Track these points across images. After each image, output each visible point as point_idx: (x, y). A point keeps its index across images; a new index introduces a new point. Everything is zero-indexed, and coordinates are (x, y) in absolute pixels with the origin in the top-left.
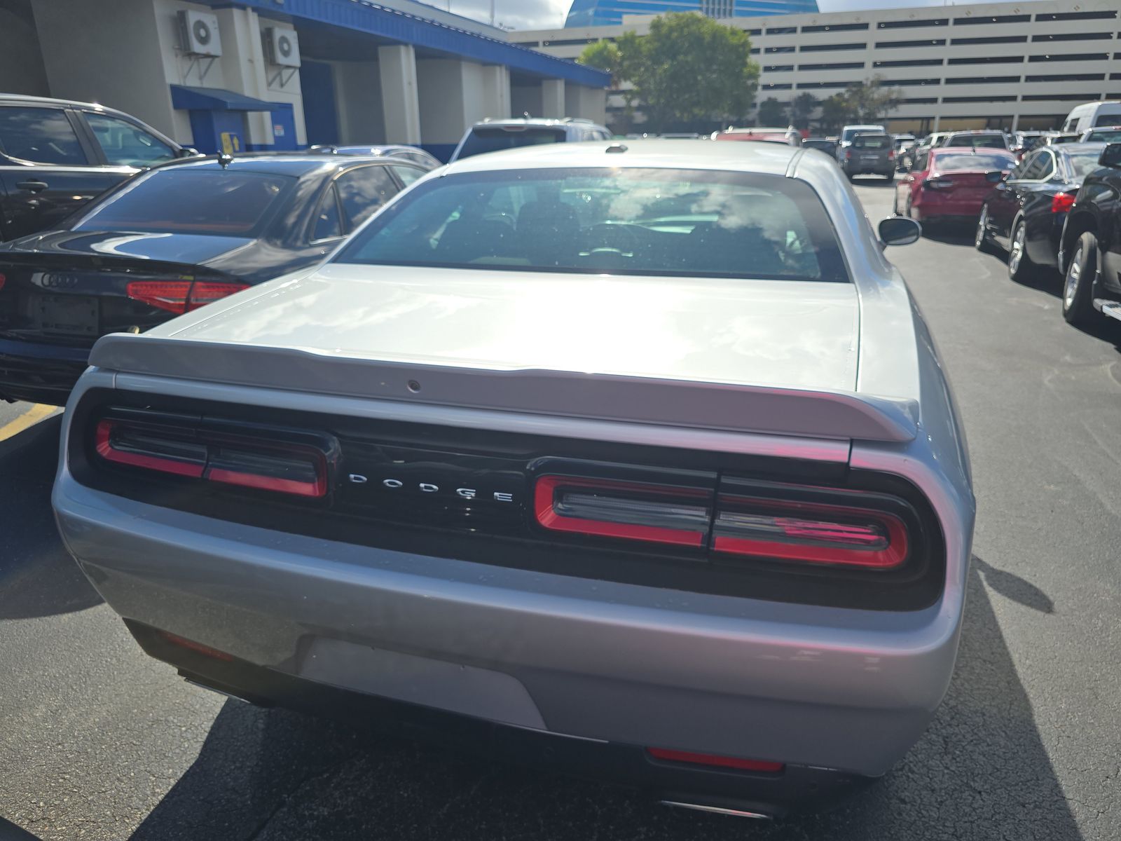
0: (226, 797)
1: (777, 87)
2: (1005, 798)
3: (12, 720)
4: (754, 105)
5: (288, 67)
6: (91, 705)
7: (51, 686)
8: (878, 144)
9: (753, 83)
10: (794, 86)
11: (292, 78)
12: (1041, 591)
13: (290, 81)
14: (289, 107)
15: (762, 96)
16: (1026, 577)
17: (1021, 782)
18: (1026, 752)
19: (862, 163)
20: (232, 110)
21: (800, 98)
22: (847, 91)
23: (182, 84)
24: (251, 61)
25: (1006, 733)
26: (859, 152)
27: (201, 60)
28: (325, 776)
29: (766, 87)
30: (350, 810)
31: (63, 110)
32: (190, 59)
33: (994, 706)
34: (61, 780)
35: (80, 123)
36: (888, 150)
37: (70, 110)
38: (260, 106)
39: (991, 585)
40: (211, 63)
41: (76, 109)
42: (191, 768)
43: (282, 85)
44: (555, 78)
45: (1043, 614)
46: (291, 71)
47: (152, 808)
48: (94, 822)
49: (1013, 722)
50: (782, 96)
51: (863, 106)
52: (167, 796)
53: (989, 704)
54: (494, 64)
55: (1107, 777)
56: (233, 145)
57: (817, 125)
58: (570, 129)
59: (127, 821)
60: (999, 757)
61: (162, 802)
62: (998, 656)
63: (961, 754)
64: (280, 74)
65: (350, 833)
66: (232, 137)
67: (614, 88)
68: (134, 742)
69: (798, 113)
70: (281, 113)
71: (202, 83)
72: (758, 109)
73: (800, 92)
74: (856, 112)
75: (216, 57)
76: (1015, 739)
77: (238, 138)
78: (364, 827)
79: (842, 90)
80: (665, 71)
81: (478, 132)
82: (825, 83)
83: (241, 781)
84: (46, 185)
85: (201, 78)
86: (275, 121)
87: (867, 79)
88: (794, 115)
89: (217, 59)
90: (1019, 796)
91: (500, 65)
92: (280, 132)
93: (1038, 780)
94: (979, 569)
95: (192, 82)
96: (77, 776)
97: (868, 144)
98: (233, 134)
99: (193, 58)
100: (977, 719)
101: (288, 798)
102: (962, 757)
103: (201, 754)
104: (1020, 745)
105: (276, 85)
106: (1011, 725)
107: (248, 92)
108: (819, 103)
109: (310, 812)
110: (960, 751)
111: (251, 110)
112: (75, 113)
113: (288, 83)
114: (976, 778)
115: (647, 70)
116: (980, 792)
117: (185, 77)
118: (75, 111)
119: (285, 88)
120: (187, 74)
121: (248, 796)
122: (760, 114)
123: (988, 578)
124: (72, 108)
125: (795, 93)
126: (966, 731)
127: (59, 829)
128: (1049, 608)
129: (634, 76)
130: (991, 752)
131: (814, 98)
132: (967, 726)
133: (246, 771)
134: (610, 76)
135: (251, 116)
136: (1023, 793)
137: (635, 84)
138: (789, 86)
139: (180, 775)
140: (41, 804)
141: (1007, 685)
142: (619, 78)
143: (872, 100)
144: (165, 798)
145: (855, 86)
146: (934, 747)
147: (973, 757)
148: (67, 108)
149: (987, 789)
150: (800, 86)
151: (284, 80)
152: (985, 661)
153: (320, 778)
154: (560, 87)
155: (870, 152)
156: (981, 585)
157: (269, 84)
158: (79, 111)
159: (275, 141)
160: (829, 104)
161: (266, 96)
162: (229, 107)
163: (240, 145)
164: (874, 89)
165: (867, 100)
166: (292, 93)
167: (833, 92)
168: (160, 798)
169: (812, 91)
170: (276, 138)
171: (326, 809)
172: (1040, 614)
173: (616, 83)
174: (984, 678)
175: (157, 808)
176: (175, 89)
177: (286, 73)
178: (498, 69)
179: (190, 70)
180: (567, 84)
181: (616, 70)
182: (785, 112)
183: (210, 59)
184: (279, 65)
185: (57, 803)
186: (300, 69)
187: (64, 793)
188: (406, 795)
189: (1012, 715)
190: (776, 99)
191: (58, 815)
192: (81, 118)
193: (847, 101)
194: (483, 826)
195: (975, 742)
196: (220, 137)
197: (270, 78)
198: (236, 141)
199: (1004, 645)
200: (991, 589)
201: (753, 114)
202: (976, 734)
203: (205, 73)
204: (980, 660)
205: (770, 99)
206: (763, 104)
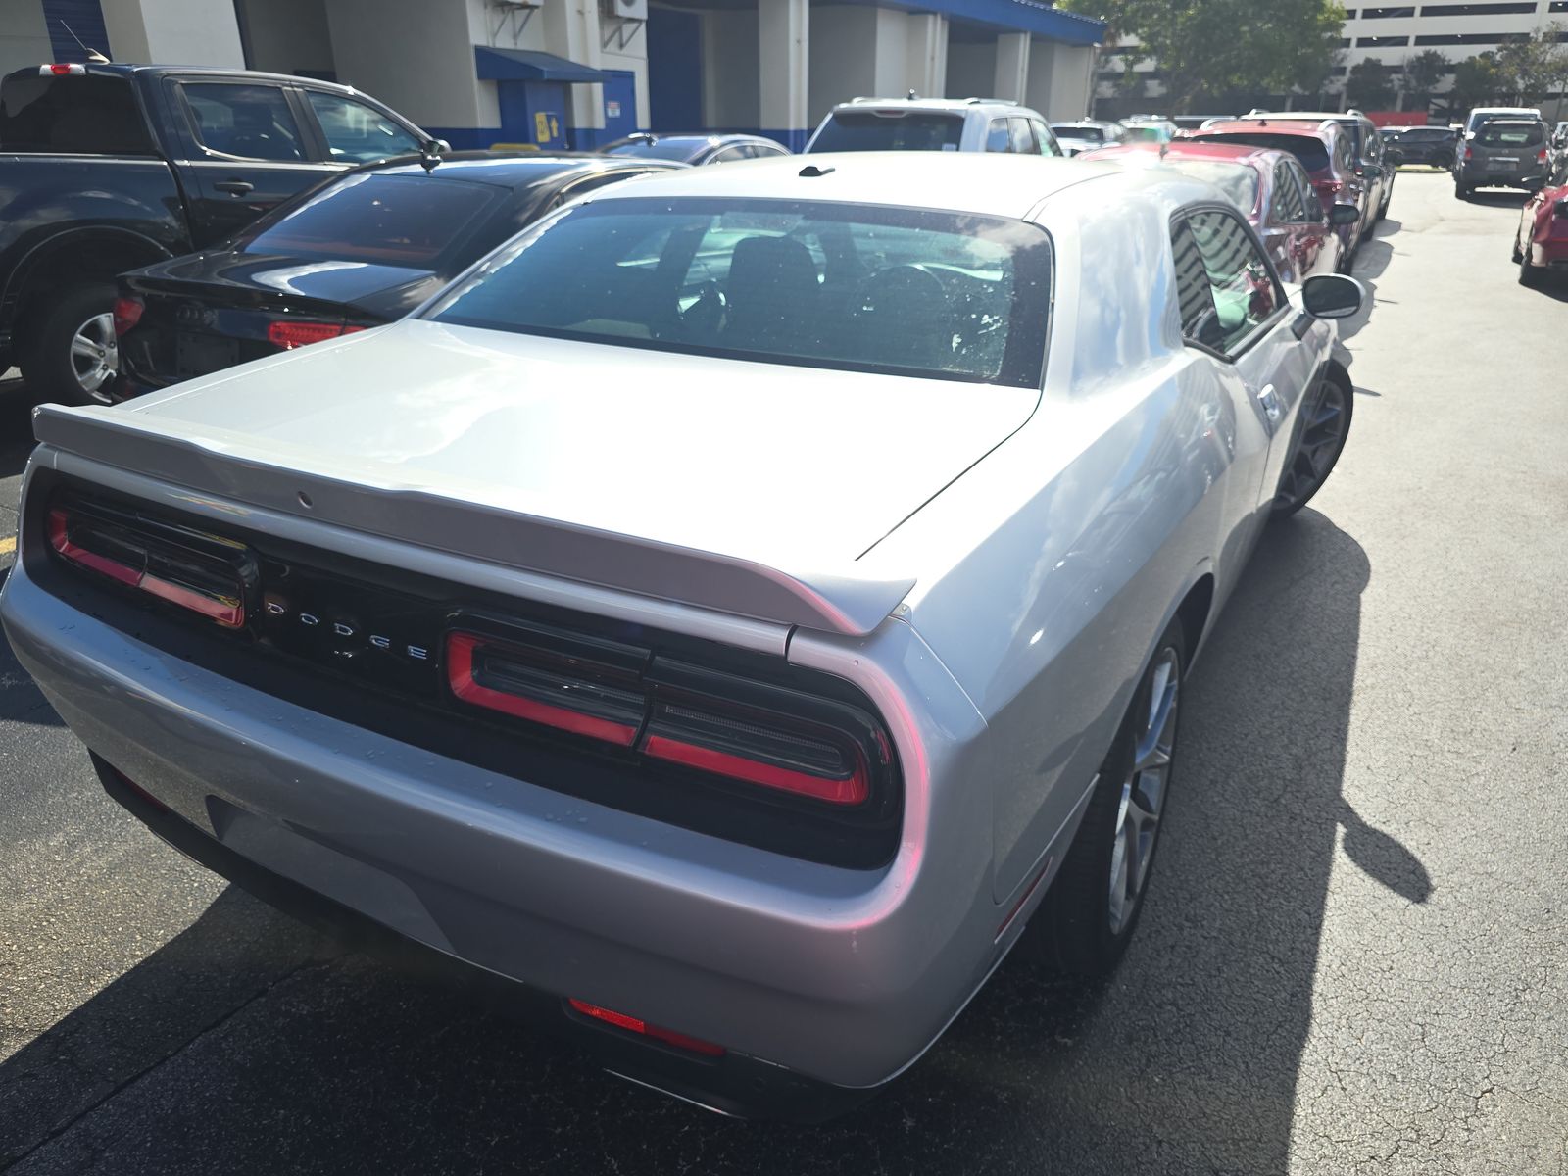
0: (206, 974)
1: (1383, 42)
2: (1194, 1156)
3: (25, 846)
4: (1342, 71)
5: (631, 20)
6: (111, 840)
7: (79, 812)
8: (1522, 138)
9: (1331, 37)
10: (1412, 41)
11: (636, 34)
12: (1423, 869)
13: (632, 40)
14: (629, 76)
15: (1356, 56)
16: (1410, 846)
17: (1233, 1139)
18: (1263, 1098)
19: (1490, 167)
20: (549, 82)
21: (1419, 59)
22: (1500, 50)
23: (491, 45)
24: (581, 12)
25: (1247, 1066)
26: (1488, 150)
27: (517, 12)
28: (324, 968)
29: (1364, 42)
30: (333, 1014)
31: (279, 88)
32: (503, 12)
33: (1251, 1025)
34: (45, 924)
35: (300, 103)
36: (1538, 147)
37: (290, 89)
38: (588, 75)
39: (1346, 849)
40: (528, 16)
41: (297, 87)
42: (185, 932)
43: (622, 46)
44: (1018, 31)
45: (1407, 902)
46: (635, 25)
47: (124, 971)
48: (58, 977)
49: (1268, 1053)
50: (1389, 56)
51: (1525, 74)
52: (145, 961)
53: (1244, 1020)
54: (927, 12)
55: (1373, 1158)
56: (550, 129)
57: (1443, 103)
58: (973, 115)
59: (92, 982)
60: (1218, 1098)
61: (137, 968)
62: (1298, 953)
63: (1162, 1083)
64: (620, 29)
65: (320, 1042)
66: (549, 118)
67: (1109, 44)
68: (138, 892)
69: (1414, 83)
70: (618, 84)
71: (516, 44)
72: (1345, 79)
73: (1420, 50)
74: (1512, 83)
75: (536, 7)
76: (1258, 1076)
77: (558, 121)
78: (339, 1036)
79: (1493, 48)
80: (1190, 18)
81: (842, 118)
82: (1463, 36)
83: (230, 957)
84: (250, 186)
85: (515, 37)
86: (608, 97)
87: (1537, 31)
88: (1406, 85)
89: (536, 10)
90: (1217, 1158)
91: (934, 13)
92: (615, 111)
93: (1260, 1141)
94: (1342, 822)
95: (504, 42)
96: (64, 921)
97: (1505, 137)
98: (550, 113)
99: (506, 8)
100: (1214, 1039)
101: (272, 986)
102: (1161, 1088)
103: (201, 918)
104: (1260, 1087)
105: (613, 46)
106: (1262, 1056)
107: (574, 57)
108: (1451, 69)
109: (288, 1008)
110: (1163, 1079)
111: (577, 82)
112: (295, 92)
113: (630, 43)
114: (1166, 1122)
115: (1163, 17)
116: (1160, 1142)
117: (495, 35)
118: (296, 89)
119: (625, 51)
120: (498, 31)
121: (230, 977)
122: (1350, 85)
123: (1347, 838)
124: (292, 86)
125: (1413, 51)
126: (1186, 1052)
127: (20, 978)
128: (1423, 895)
129: (1142, 26)
130: (1209, 1089)
131: (1444, 60)
132: (1193, 1046)
133: (241, 947)
134: (1104, 26)
135: (577, 89)
136: (1225, 1155)
137: (1142, 39)
138: (1402, 41)
139: (170, 938)
140: (14, 947)
141: (1288, 997)
142: (1118, 30)
143: (1543, 63)
144: (142, 962)
145: (1513, 42)
146: (1127, 1068)
147: (1178, 1091)
148: (287, 86)
149: (1173, 1140)
150: (1421, 41)
151: (625, 39)
152: (1273, 958)
153: (318, 969)
154: (1024, 45)
155: (1507, 151)
156: (1331, 847)
157: (604, 44)
158: (301, 90)
159: (607, 125)
160: (1466, 71)
161: (598, 61)
162: (546, 77)
163: (558, 129)
164: (1548, 46)
165: (1533, 63)
166: (634, 58)
167: (1476, 50)
168: (137, 961)
169: (1439, 49)
170: (608, 120)
171: (306, 1008)
172: (1403, 901)
173: (1114, 38)
174: (1257, 983)
175: (130, 973)
176: (481, 52)
177: (628, 28)
178: (931, 18)
179: (502, 24)
180: (1035, 40)
181: (1114, 18)
182: (1391, 81)
183: (527, 11)
184: (619, 17)
185: (30, 948)
186: (649, 23)
187: (42, 939)
188: (404, 1007)
189: (1271, 1043)
190: (1380, 60)
191: (25, 963)
192: (302, 98)
193: (1498, 65)
194: (476, 1062)
195: (1192, 1070)
196: (534, 118)
197: (606, 37)
198: (554, 124)
199: (1318, 939)
200: (1344, 854)
201: (1338, 85)
202: (1201, 1059)
203: (520, 31)
204: (1267, 956)
205: (1368, 60)
206: (1356, 69)
